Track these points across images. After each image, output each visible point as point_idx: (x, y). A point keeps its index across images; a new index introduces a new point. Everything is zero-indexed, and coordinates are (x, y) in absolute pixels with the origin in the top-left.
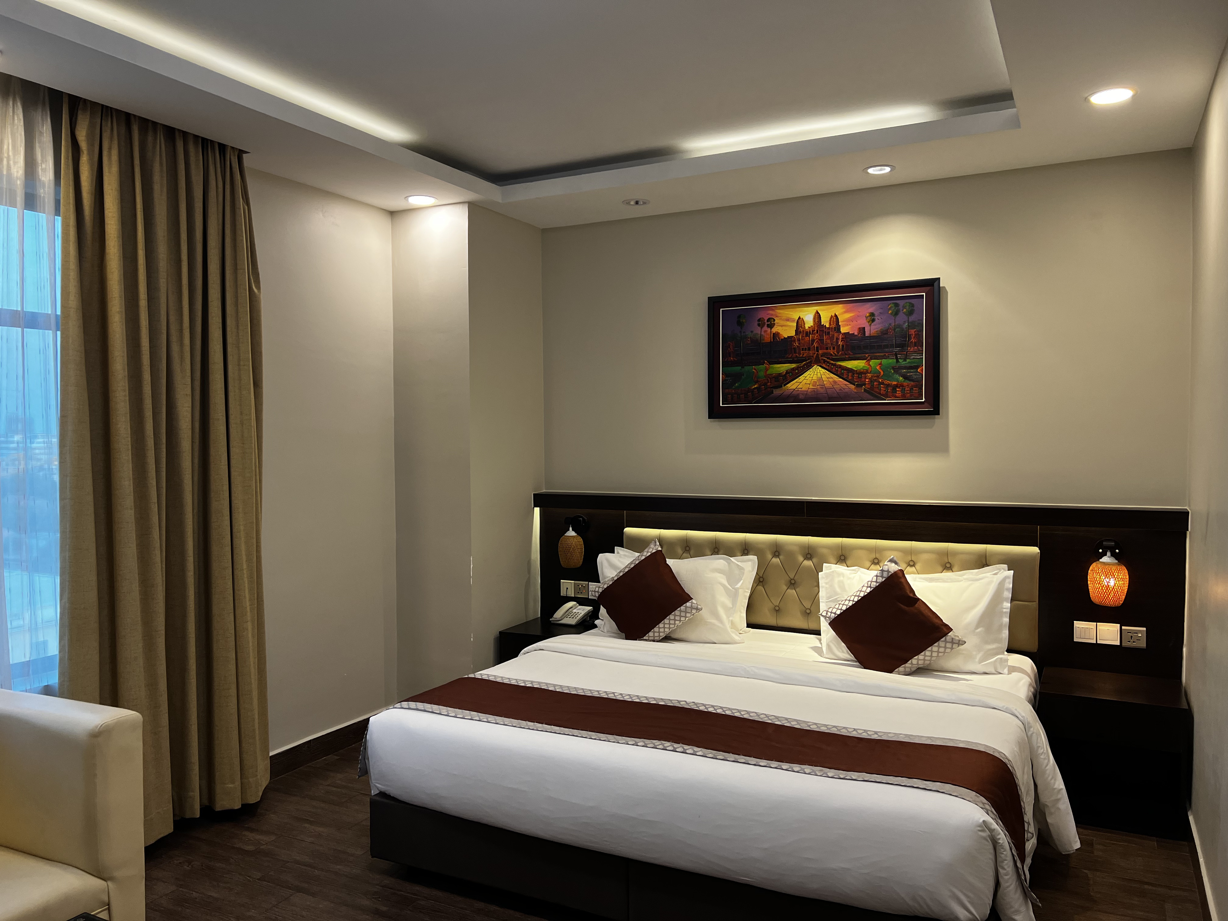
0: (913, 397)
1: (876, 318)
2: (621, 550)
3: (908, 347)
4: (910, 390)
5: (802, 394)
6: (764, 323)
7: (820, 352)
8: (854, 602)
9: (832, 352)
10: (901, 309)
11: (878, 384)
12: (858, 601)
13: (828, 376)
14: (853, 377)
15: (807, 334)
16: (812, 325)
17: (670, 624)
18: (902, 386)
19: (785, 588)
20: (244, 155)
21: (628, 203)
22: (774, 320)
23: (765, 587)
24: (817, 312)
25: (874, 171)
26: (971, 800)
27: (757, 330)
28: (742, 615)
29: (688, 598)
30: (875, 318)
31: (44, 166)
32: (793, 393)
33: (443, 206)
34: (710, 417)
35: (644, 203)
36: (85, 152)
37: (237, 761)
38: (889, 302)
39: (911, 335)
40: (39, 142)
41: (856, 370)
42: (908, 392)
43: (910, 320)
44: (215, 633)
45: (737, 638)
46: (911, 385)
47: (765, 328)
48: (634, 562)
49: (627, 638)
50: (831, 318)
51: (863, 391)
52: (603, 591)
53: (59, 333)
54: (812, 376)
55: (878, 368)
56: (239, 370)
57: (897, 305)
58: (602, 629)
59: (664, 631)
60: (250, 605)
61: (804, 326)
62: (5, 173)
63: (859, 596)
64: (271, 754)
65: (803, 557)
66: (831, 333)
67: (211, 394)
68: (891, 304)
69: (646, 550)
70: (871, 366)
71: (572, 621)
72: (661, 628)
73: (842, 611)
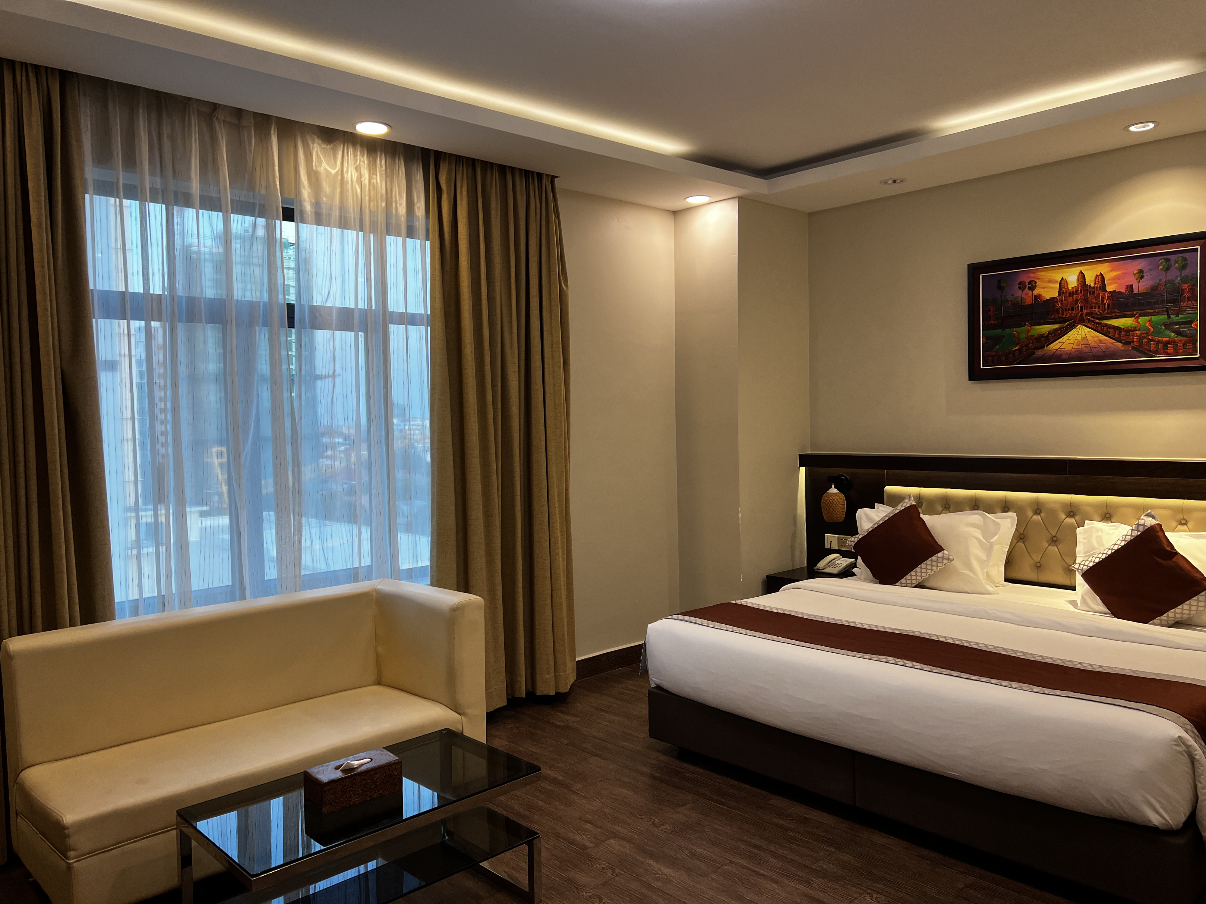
0: (1185, 353)
1: (1145, 275)
2: (881, 506)
3: (1181, 302)
4: (1183, 346)
5: (1066, 354)
6: (1026, 286)
7: (1085, 311)
8: (1107, 555)
9: (1097, 311)
10: (1173, 265)
11: (1147, 341)
12: (1112, 554)
13: (1093, 335)
14: (1120, 335)
15: (1071, 294)
16: (1076, 285)
17: (921, 572)
18: (1174, 342)
19: (1047, 545)
20: (556, 179)
21: (886, 183)
22: (1036, 283)
23: (1025, 543)
24: (1081, 273)
25: (1137, 128)
26: (1170, 719)
27: (1019, 293)
28: (1000, 569)
29: (939, 549)
30: (1143, 274)
31: (418, 205)
32: (1055, 353)
33: (715, 203)
34: (970, 379)
35: (901, 181)
36: (445, 192)
37: (551, 658)
38: (1159, 258)
39: (1184, 289)
40: (416, 188)
41: (1123, 328)
42: (1181, 347)
43: (1183, 275)
44: (536, 556)
45: (990, 589)
46: (1184, 341)
47: (1026, 290)
48: (888, 515)
49: (880, 583)
50: (1096, 278)
51: (1131, 348)
52: (858, 541)
53: (429, 328)
54: (1075, 336)
55: (1147, 325)
56: (553, 351)
57: (1168, 260)
58: (859, 576)
59: (916, 579)
60: (561, 536)
61: (1068, 287)
62: (394, 213)
63: (1112, 549)
64: (577, 659)
65: (1066, 514)
66: (1095, 292)
67: (532, 371)
68: (1161, 259)
69: (901, 504)
70: (1139, 323)
71: (835, 571)
72: (913, 576)
73: (1094, 564)
